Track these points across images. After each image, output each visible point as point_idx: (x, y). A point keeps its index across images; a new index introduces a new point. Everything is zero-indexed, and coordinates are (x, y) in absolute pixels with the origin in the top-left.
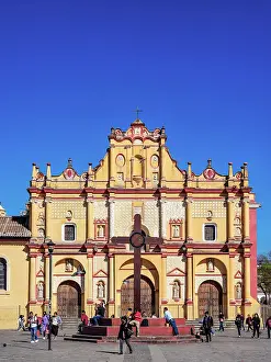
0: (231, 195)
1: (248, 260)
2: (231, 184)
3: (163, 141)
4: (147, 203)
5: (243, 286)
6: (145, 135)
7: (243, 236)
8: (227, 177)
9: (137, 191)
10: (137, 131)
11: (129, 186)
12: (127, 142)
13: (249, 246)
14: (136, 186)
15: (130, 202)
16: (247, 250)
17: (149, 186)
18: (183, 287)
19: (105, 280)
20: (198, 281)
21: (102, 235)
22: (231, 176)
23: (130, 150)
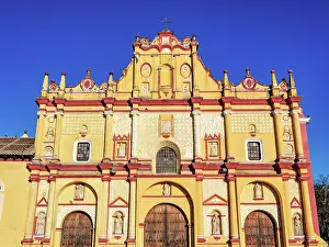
0: (276, 105)
1: (305, 184)
2: (276, 93)
3: (194, 48)
4: (177, 116)
5: (303, 218)
6: (174, 43)
7: (297, 154)
8: (271, 87)
9: (165, 102)
10: (166, 40)
11: (155, 97)
12: (154, 51)
13: (306, 166)
14: (163, 97)
15: (157, 115)
16: (303, 171)
17: (179, 96)
18: (225, 220)
19: (125, 210)
20: (245, 211)
21: (122, 153)
22: (275, 85)
23: (157, 59)
